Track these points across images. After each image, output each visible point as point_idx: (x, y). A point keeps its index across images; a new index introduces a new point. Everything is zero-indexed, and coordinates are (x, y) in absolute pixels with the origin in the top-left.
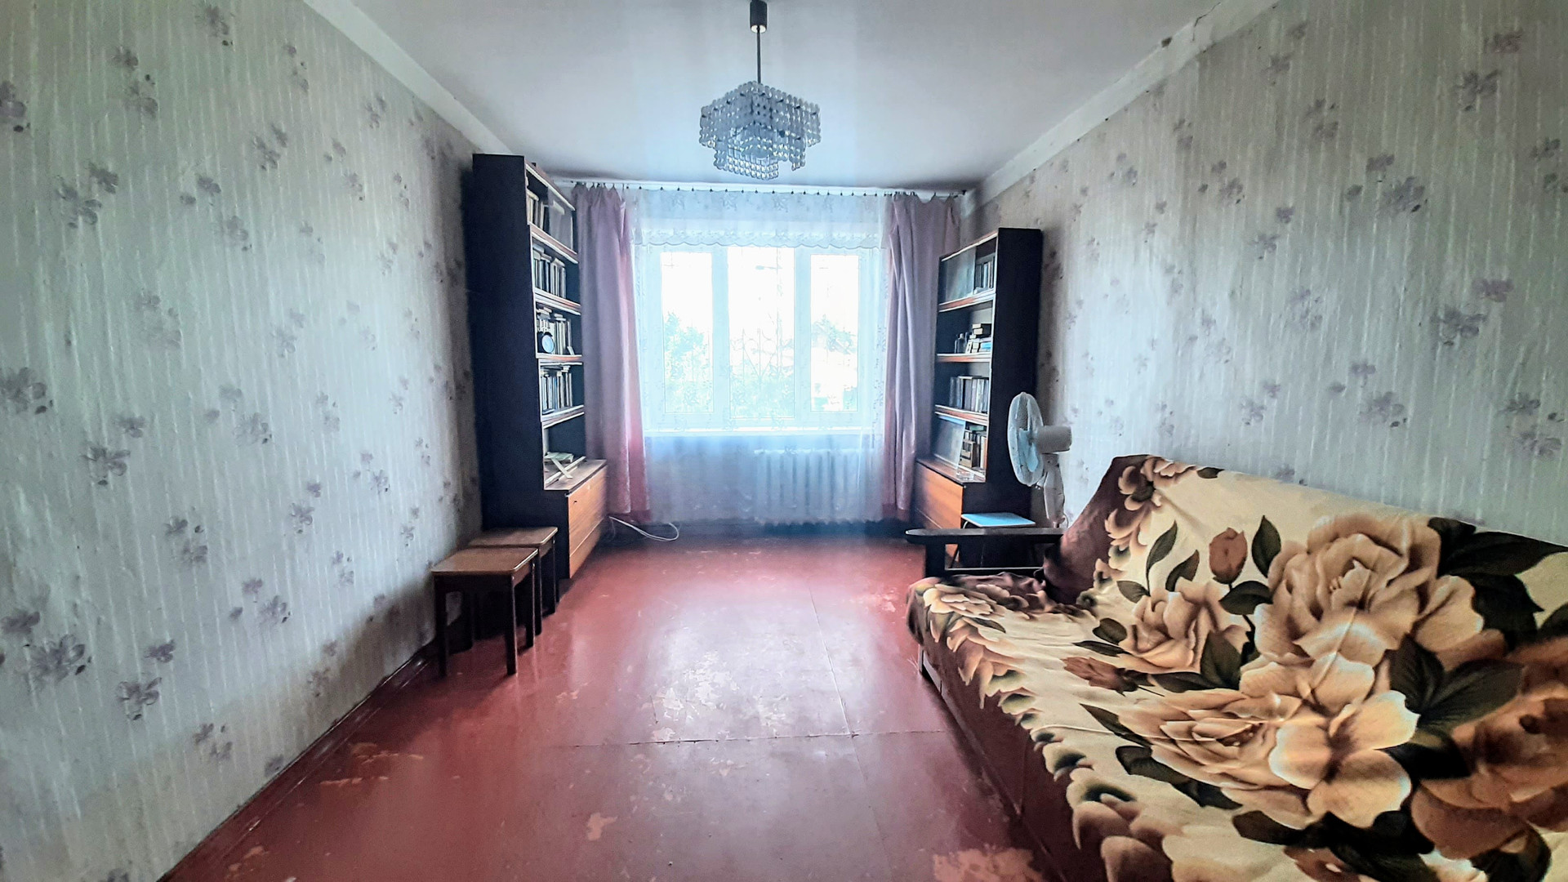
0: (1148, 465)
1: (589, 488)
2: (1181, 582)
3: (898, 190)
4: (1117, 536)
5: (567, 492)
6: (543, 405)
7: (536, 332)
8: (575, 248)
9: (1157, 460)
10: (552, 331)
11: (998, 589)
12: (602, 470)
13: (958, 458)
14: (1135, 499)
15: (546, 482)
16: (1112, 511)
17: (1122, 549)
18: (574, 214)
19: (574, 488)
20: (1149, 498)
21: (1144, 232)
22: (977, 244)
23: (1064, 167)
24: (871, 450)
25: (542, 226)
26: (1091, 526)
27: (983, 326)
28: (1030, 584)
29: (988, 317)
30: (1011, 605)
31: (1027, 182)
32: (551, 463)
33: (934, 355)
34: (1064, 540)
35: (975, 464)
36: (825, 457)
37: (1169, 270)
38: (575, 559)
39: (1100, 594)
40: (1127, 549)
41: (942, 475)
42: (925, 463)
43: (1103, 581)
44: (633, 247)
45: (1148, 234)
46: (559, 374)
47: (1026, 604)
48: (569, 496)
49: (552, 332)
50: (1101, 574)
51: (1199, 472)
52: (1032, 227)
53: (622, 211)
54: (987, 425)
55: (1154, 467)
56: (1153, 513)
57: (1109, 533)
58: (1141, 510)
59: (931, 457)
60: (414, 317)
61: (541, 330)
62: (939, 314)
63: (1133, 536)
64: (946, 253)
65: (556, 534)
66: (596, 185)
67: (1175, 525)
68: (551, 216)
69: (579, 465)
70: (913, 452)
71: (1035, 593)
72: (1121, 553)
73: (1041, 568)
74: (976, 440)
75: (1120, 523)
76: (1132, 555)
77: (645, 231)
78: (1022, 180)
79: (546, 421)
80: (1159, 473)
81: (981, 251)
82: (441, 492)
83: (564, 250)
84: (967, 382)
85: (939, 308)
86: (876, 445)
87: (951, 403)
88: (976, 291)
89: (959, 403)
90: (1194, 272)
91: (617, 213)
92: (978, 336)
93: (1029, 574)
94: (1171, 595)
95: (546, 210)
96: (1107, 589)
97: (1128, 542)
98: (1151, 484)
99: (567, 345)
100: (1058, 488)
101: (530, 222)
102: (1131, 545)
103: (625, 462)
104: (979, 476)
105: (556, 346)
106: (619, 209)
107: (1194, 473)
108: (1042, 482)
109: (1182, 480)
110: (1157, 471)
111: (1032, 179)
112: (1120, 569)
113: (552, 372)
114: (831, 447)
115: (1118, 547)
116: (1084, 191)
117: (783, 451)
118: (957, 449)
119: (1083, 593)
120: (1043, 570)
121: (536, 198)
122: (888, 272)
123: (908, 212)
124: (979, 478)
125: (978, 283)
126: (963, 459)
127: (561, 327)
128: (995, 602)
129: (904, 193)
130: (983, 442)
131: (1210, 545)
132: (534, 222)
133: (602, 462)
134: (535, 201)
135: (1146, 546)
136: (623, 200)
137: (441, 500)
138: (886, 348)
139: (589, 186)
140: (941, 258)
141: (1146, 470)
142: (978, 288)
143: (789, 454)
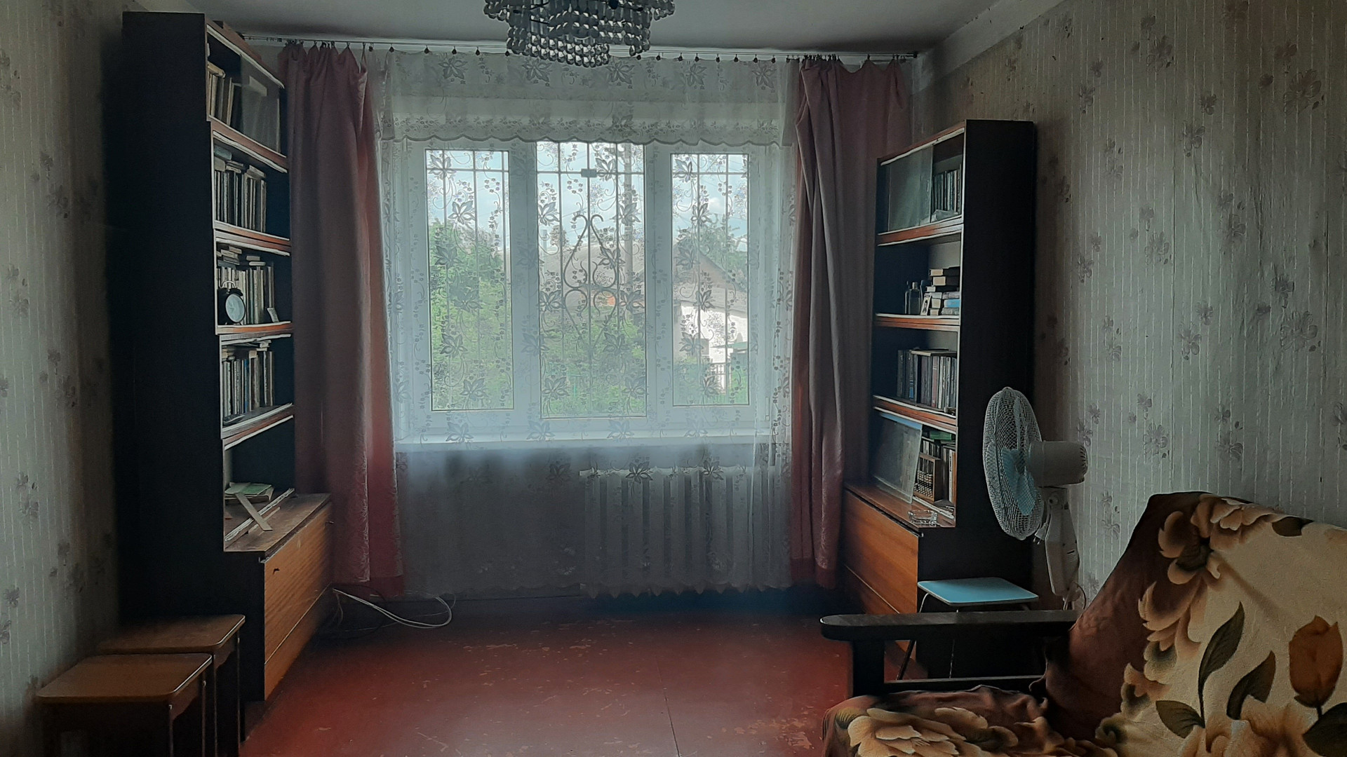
0: (1201, 510)
1: (299, 544)
2: (1250, 703)
3: (808, 53)
4: (1156, 625)
5: (263, 555)
6: (225, 410)
7: (216, 288)
8: (284, 150)
9: (1216, 503)
10: (242, 286)
11: (971, 714)
12: (322, 512)
13: (912, 483)
14: (1183, 567)
15: (227, 539)
16: (1149, 584)
17: (1163, 649)
18: (283, 95)
19: (274, 549)
20: (1204, 564)
21: (1185, 141)
22: (935, 142)
23: (1066, 27)
24: (771, 469)
25: (229, 120)
26: (1116, 610)
27: (947, 273)
28: (1024, 705)
29: (954, 257)
30: (990, 743)
31: (1012, 45)
32: (235, 504)
33: (871, 314)
34: (1076, 628)
35: (941, 495)
36: (695, 482)
37: (1224, 202)
38: (274, 669)
39: (1130, 723)
40: (1171, 649)
41: (886, 514)
42: (859, 492)
43: (1135, 701)
44: (379, 143)
45: (1192, 143)
46: (253, 355)
47: (1014, 740)
48: (265, 562)
49: (242, 288)
50: (1131, 689)
51: (1274, 525)
52: (1021, 118)
53: (362, 87)
54: (956, 433)
55: (1210, 515)
56: (1210, 590)
57: (1146, 622)
58: (1191, 583)
59: (870, 482)
60: (20, 278)
61: (225, 285)
62: (879, 250)
63: (1180, 626)
64: (888, 153)
65: (242, 627)
66: (319, 45)
67: (1241, 608)
68: (245, 100)
69: (282, 505)
70: (839, 472)
71: (1030, 721)
72: (1164, 655)
73: (1042, 677)
74: (940, 456)
75: (1162, 605)
76: (1178, 659)
77: (399, 117)
78: (1002, 44)
79: (231, 436)
80: (1218, 524)
81: (941, 152)
82: (54, 561)
83: (266, 154)
84: (924, 360)
85: (878, 240)
86: (779, 460)
87: (900, 392)
88: (934, 217)
89: (913, 393)
90: (1259, 207)
91: (352, 91)
92: (939, 289)
93: (1021, 687)
94: (1235, 726)
95: (237, 91)
96: (1140, 715)
97: (1173, 636)
98: (1205, 542)
99: (266, 305)
100: (1067, 544)
101: (210, 117)
102: (1178, 642)
103: (362, 496)
104: (944, 516)
105: (248, 309)
106: (357, 85)
107: (1269, 525)
108: (1044, 533)
109: (1252, 537)
110: (1214, 521)
111: (1019, 42)
112: (1160, 681)
113: (240, 351)
114: (706, 464)
115: (1158, 643)
116: (1097, 68)
117: (628, 472)
118: (911, 469)
119: (1105, 721)
120: (1044, 681)
121: (221, 73)
122: (794, 184)
123: (824, 88)
124: (946, 520)
125: (938, 204)
126: (921, 488)
127: (258, 277)
128: (964, 738)
129: (819, 57)
130: (951, 460)
131: (1291, 643)
132: (216, 116)
133: (324, 497)
134: (219, 78)
135: (1200, 643)
136: (364, 71)
137: (54, 573)
138: (792, 303)
139: (308, 45)
140: (879, 161)
141: (1199, 518)
142: (939, 212)
143: (636, 476)
